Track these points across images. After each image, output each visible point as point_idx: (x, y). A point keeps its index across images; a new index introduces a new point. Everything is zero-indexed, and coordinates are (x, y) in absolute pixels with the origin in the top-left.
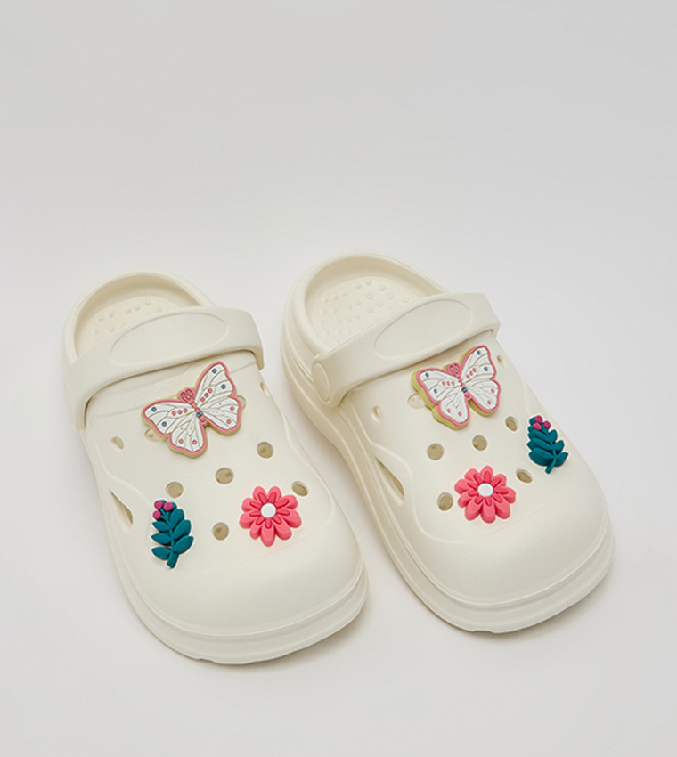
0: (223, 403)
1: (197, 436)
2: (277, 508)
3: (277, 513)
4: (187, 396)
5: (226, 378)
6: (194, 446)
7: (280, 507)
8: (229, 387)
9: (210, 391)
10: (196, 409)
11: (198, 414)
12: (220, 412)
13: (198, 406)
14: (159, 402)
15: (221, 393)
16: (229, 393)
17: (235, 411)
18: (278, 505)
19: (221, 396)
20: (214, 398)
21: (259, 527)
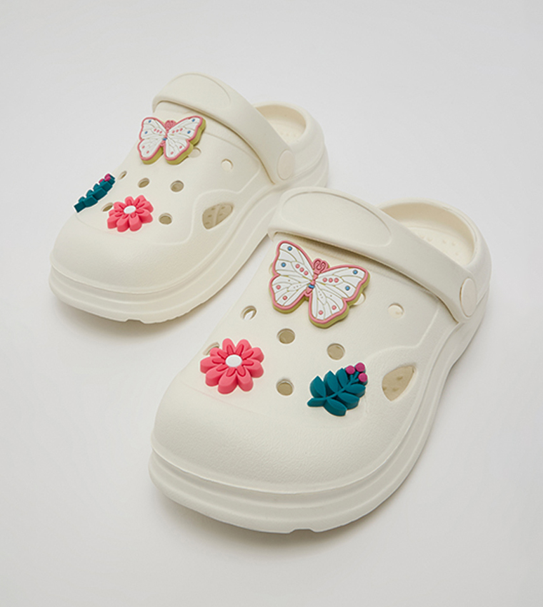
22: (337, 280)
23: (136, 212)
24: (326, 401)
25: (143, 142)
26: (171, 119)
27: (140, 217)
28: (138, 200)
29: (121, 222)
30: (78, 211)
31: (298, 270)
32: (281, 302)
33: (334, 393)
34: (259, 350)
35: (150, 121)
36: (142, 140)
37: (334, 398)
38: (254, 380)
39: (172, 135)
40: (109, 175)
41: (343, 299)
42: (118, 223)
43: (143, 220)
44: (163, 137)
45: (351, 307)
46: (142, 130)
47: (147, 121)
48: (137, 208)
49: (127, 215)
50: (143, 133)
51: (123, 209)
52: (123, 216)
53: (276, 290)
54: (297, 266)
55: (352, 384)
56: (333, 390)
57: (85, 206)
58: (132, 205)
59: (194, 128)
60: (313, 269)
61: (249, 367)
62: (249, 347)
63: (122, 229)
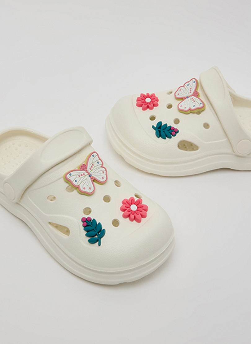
0: (99, 170)
1: (91, 186)
2: (137, 205)
3: (138, 208)
4: (83, 167)
5: (99, 159)
6: (90, 190)
7: (138, 205)
8: (100, 163)
9: (93, 165)
10: (88, 173)
11: (89, 175)
12: (98, 174)
13: (89, 172)
14: (72, 171)
15: (97, 166)
16: (101, 165)
17: (105, 173)
18: (137, 204)
19: (98, 166)
20: (95, 168)
21: (134, 215)
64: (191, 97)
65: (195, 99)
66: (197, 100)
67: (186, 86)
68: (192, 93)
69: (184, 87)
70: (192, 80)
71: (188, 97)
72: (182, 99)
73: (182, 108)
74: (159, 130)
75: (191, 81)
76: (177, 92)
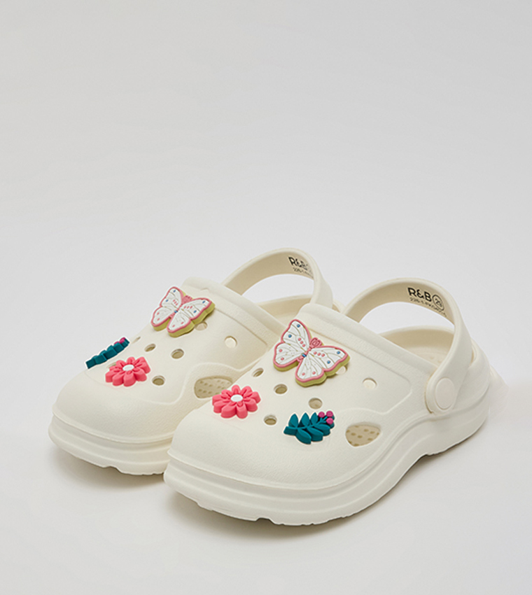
22: (324, 355)
23: (133, 370)
24: (297, 430)
25: (161, 308)
26: (189, 295)
27: (135, 375)
28: (138, 361)
29: (117, 376)
30: (89, 367)
31: (299, 342)
32: (278, 361)
33: (303, 426)
34: (257, 393)
35: (174, 291)
36: (161, 306)
37: (303, 429)
38: (249, 413)
39: (183, 310)
40: (124, 339)
41: (323, 368)
42: (114, 378)
43: (137, 378)
44: (176, 309)
45: (328, 377)
46: (165, 298)
47: (174, 289)
48: (135, 367)
49: (124, 372)
50: (165, 300)
51: (123, 366)
52: (120, 372)
53: (278, 352)
54: (300, 339)
55: (321, 423)
56: (304, 424)
57: (96, 364)
58: (131, 364)
59: (201, 309)
60: (310, 344)
61: (247, 403)
62: (251, 391)
63: (117, 384)
64: (310, 352)
65: (322, 351)
66: (327, 352)
67: (286, 339)
68: (308, 345)
69: (283, 342)
70: (291, 324)
71: (304, 355)
72: (296, 363)
73: (309, 376)
74: (303, 428)
75: (292, 326)
76: (277, 357)
